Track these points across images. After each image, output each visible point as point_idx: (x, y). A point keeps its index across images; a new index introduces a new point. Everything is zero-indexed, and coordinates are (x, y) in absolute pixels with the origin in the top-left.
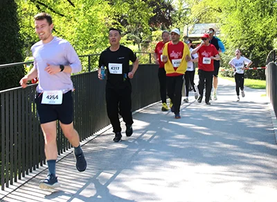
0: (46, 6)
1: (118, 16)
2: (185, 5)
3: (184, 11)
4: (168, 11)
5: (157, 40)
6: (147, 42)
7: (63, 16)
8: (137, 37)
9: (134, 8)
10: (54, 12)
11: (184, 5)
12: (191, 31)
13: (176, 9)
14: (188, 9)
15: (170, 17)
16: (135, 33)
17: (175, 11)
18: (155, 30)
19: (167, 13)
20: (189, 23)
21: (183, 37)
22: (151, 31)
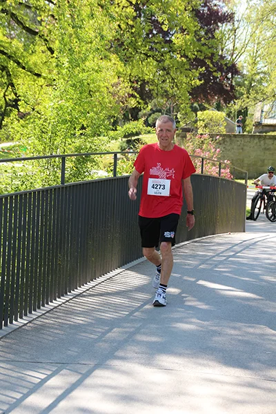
0: (9, 57)
1: (137, 81)
2: (261, 65)
3: (258, 77)
4: (230, 75)
5: (205, 126)
6: (188, 130)
7: (39, 75)
9: (164, 69)
10: (24, 68)
11: (259, 66)
12: (268, 113)
13: (245, 72)
14: (265, 73)
15: (232, 87)
16: (168, 112)
17: (243, 76)
18: (203, 109)
19: (228, 79)
20: (264, 100)
21: (253, 123)
22: (195, 110)
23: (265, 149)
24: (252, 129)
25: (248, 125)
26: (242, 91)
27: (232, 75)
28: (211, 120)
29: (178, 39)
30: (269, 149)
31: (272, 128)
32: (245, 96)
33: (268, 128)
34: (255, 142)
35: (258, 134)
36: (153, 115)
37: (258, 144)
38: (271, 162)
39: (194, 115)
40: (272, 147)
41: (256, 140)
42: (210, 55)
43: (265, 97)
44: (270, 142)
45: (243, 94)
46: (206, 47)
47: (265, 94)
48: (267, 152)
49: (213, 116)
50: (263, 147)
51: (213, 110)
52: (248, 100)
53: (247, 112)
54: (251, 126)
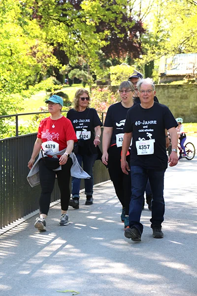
2: (164, 24)
5: (118, 79)
8: (87, 75)
16: (86, 68)
18: (116, 63)
20: (165, 54)
21: (159, 74)
22: (109, 65)
23: (169, 97)
24: (158, 80)
25: (154, 76)
26: (146, 47)
27: (140, 33)
28: (122, 74)
29: (86, 5)
30: (172, 97)
31: (175, 78)
32: (149, 52)
33: (171, 78)
34: (160, 91)
35: (162, 84)
36: (72, 71)
37: (163, 93)
38: (174, 107)
39: (108, 69)
40: (174, 95)
41: (161, 90)
42: (114, 19)
43: (166, 52)
44: (173, 90)
45: (147, 50)
46: (110, 12)
47: (166, 49)
48: (171, 100)
49: (123, 70)
50: (167, 95)
51: (124, 64)
52: (152, 55)
53: (153, 64)
54: (157, 77)
